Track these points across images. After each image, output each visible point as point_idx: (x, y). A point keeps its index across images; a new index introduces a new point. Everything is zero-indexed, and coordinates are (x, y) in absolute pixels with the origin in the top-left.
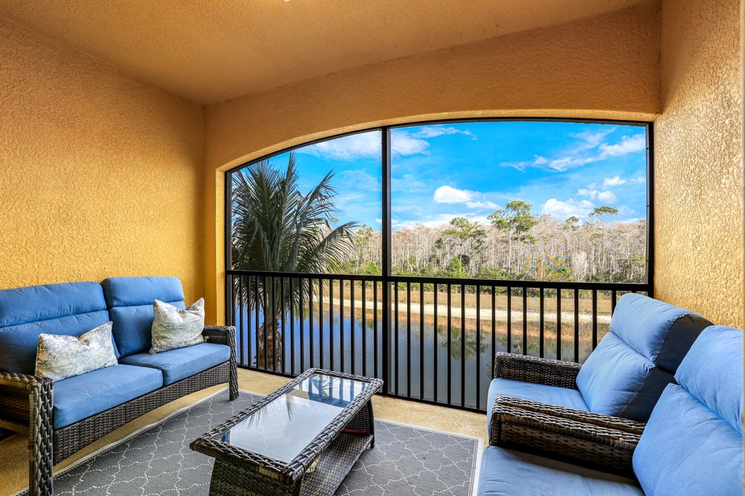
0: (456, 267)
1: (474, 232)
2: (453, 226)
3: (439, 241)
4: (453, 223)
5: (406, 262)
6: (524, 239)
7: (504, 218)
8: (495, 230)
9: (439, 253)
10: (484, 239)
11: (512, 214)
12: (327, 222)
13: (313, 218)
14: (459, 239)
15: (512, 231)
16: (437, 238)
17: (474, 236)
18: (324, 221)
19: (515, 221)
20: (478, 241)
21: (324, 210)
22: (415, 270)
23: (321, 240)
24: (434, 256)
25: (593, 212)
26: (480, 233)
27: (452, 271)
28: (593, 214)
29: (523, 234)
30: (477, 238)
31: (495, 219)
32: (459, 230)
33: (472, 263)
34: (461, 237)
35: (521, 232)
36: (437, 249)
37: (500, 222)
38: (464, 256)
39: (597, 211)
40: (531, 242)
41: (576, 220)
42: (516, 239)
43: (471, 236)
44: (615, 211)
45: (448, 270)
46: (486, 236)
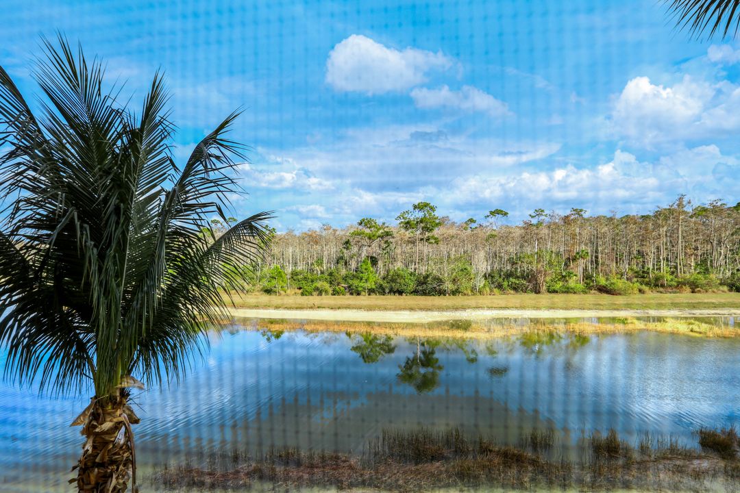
0: (366, 269)
1: (382, 233)
2: (360, 227)
3: (347, 242)
4: (360, 224)
5: (312, 264)
6: (429, 240)
7: (412, 218)
8: (403, 231)
9: (346, 254)
10: (391, 240)
11: (419, 215)
12: (219, 209)
13: (194, 202)
14: (368, 240)
15: (419, 232)
16: (344, 240)
17: (382, 237)
18: (214, 208)
19: (421, 222)
20: (386, 242)
21: (215, 189)
22: (322, 273)
23: (211, 241)
24: (342, 258)
25: (489, 214)
26: (388, 234)
27: (362, 273)
28: (488, 216)
29: (427, 234)
30: (385, 239)
31: (403, 220)
32: (367, 231)
33: (380, 264)
34: (370, 238)
35: (427, 233)
36: (345, 251)
37: (408, 223)
38: (372, 257)
39: (493, 213)
40: (435, 242)
41: (474, 222)
42: (422, 239)
43: (379, 237)
44: (506, 214)
45: (356, 271)
46: (393, 237)
